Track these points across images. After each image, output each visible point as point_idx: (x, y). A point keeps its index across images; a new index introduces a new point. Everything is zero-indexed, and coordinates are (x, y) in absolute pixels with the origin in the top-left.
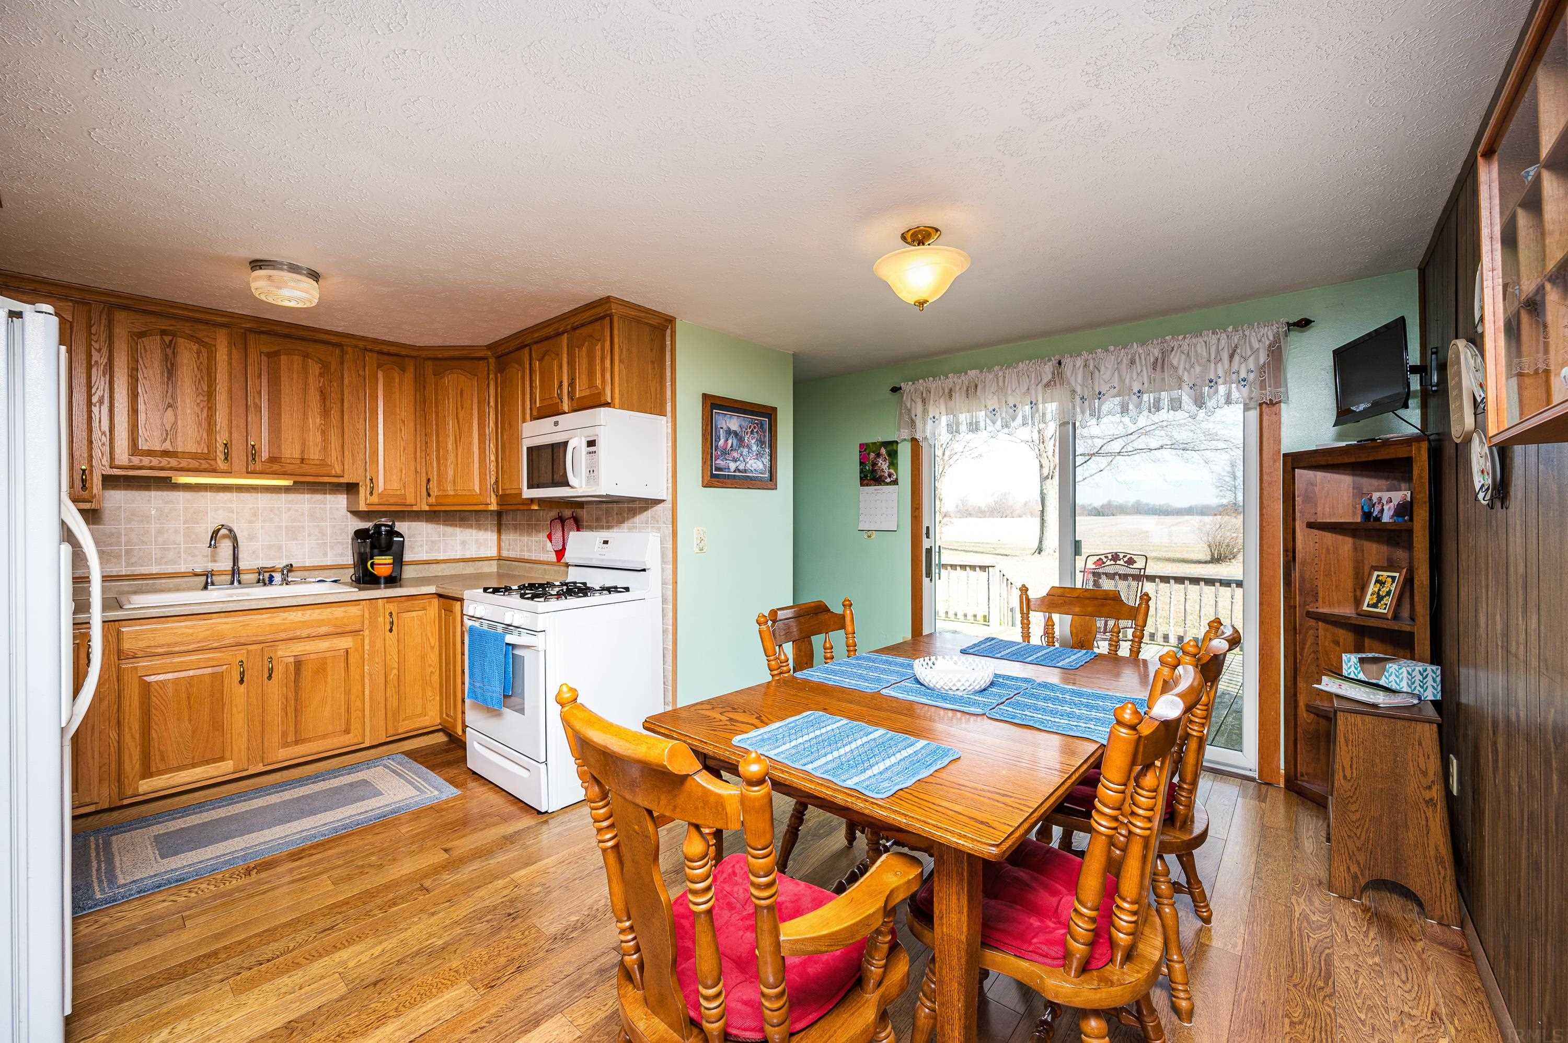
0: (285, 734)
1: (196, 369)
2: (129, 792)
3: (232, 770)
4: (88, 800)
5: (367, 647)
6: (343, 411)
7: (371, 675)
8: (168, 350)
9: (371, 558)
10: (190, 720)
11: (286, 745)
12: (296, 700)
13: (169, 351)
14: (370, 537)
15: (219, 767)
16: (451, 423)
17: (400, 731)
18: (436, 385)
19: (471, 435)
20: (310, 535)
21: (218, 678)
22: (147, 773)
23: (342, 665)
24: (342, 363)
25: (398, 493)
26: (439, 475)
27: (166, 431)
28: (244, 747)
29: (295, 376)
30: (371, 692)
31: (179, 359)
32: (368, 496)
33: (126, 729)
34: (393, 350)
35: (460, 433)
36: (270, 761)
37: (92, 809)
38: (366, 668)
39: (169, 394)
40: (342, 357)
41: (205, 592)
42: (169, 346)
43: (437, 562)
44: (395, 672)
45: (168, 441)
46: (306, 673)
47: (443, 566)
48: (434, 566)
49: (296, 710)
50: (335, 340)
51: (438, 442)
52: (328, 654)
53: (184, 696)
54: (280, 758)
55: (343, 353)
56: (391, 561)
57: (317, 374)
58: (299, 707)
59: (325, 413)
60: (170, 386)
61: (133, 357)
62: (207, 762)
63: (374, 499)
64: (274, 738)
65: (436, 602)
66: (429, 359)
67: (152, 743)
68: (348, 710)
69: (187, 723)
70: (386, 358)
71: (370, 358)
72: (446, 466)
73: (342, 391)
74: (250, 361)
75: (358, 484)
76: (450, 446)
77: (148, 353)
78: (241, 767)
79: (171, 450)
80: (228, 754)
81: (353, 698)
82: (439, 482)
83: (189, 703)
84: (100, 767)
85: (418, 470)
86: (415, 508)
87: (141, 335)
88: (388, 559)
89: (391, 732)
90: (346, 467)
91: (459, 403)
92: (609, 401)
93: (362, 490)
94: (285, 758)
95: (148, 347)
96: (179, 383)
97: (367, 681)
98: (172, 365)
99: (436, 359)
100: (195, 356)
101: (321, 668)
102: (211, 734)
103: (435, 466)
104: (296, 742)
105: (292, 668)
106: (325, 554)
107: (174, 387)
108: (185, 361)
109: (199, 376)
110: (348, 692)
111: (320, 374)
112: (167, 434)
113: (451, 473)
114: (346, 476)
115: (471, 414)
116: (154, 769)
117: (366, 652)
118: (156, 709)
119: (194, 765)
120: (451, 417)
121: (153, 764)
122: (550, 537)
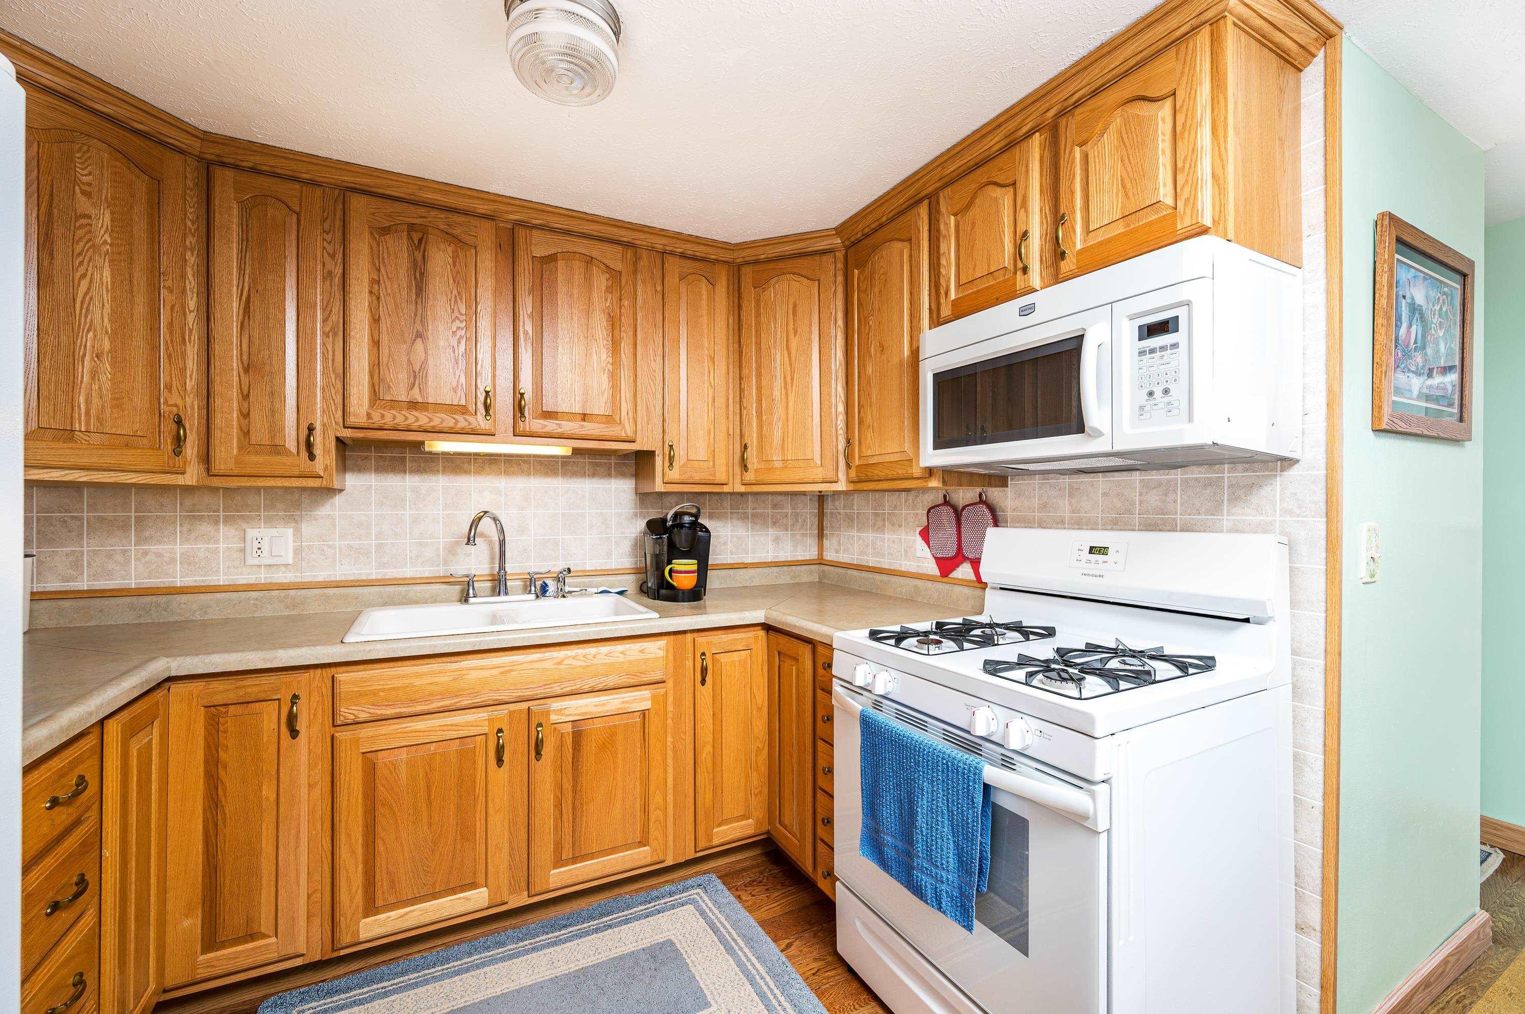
0: (558, 846)
1: (451, 281)
2: (347, 939)
3: (486, 904)
4: (291, 951)
5: (670, 708)
6: (635, 345)
7: (675, 751)
8: (416, 253)
9: (669, 563)
10: (430, 825)
11: (559, 862)
12: (575, 791)
13: (418, 255)
14: (666, 530)
15: (467, 899)
16: (778, 357)
17: (716, 842)
18: (758, 302)
19: (809, 374)
20: (591, 527)
21: (466, 755)
22: (371, 908)
23: (638, 736)
24: (635, 272)
25: (705, 465)
26: (761, 437)
27: (414, 372)
28: (504, 866)
29: (576, 291)
30: (675, 779)
31: (429, 265)
32: (667, 469)
33: (343, 837)
34: (701, 251)
35: (792, 372)
36: (538, 889)
37: (298, 962)
38: (670, 739)
39: (418, 318)
40: (635, 264)
41: (465, 607)
42: (418, 247)
43: (745, 566)
44: (709, 748)
45: (416, 390)
46: (590, 748)
47: (752, 572)
48: (741, 572)
49: (574, 808)
50: (626, 236)
51: (759, 388)
52: (617, 721)
53: (422, 784)
54: (552, 887)
55: (637, 258)
56: (695, 568)
57: (604, 288)
58: (579, 806)
59: (615, 347)
60: (419, 306)
61: (373, 263)
62: (453, 891)
63: (674, 474)
64: (544, 850)
65: (762, 633)
66: (748, 263)
67: (377, 859)
68: (645, 810)
69: (425, 827)
70: (689, 263)
71: (673, 266)
72: (770, 424)
73: (635, 314)
74: (520, 269)
75: (654, 452)
76: (777, 393)
77: (392, 257)
78: (499, 901)
79: (420, 400)
80: (481, 879)
81: (652, 789)
82: (761, 448)
83: (429, 796)
84: (309, 897)
85: (731, 432)
86: (726, 489)
87: (386, 231)
88: (690, 564)
89: (702, 844)
90: (639, 427)
91: (791, 326)
92: (1208, 222)
93: (658, 461)
94: (559, 885)
95: (391, 250)
96: (431, 302)
97: (670, 761)
98: (422, 274)
99: (757, 262)
100: (451, 260)
101: (609, 741)
102: (459, 846)
103: (755, 424)
104: (574, 860)
105: (569, 741)
106: (609, 554)
107: (424, 308)
108: (438, 270)
109: (455, 292)
110: (646, 781)
111: (607, 287)
112: (415, 377)
113: (777, 434)
114: (638, 440)
115: (810, 340)
116: (380, 902)
117: (670, 715)
118: (383, 805)
119: (434, 896)
120: (778, 348)
121: (379, 894)
122: (925, 534)
